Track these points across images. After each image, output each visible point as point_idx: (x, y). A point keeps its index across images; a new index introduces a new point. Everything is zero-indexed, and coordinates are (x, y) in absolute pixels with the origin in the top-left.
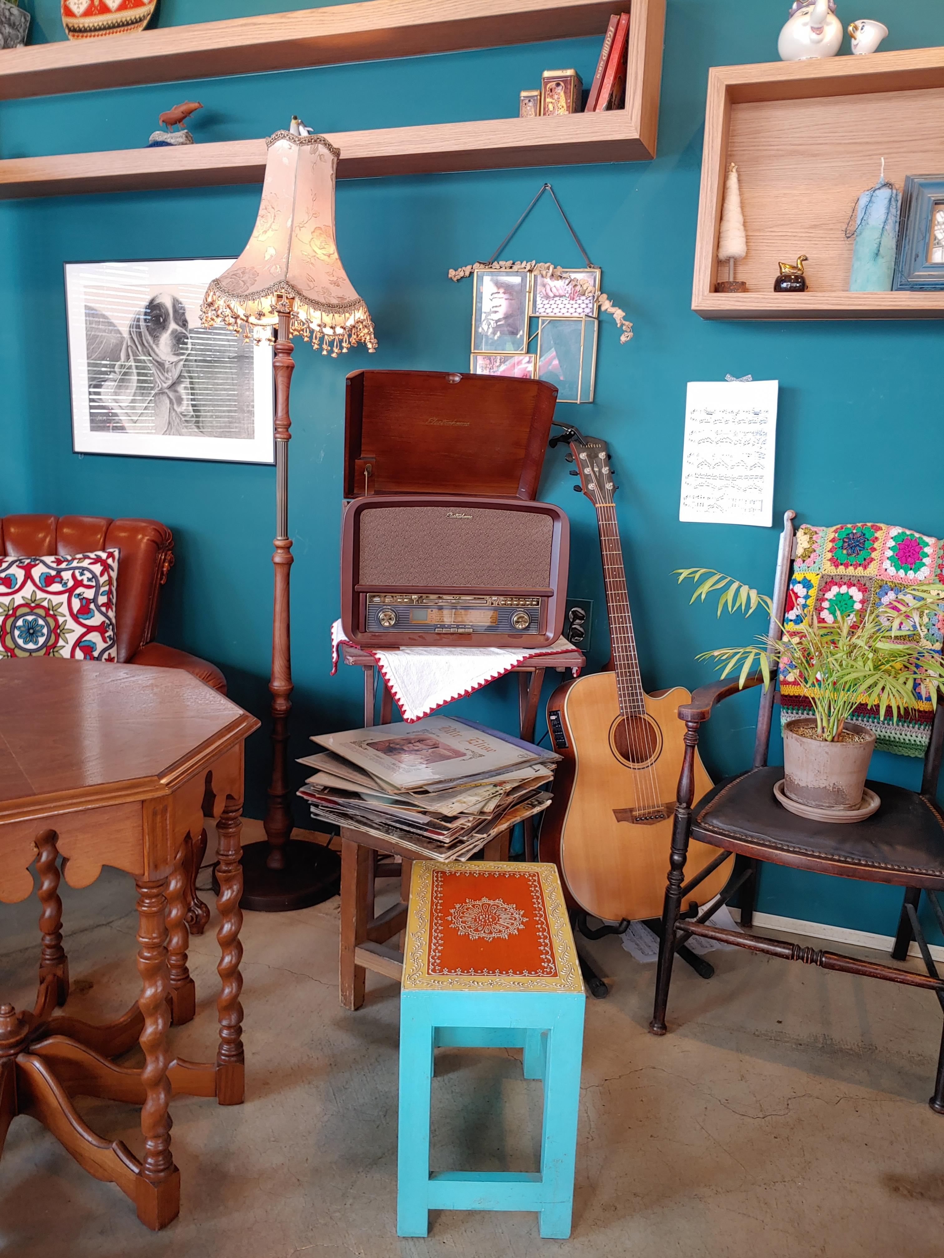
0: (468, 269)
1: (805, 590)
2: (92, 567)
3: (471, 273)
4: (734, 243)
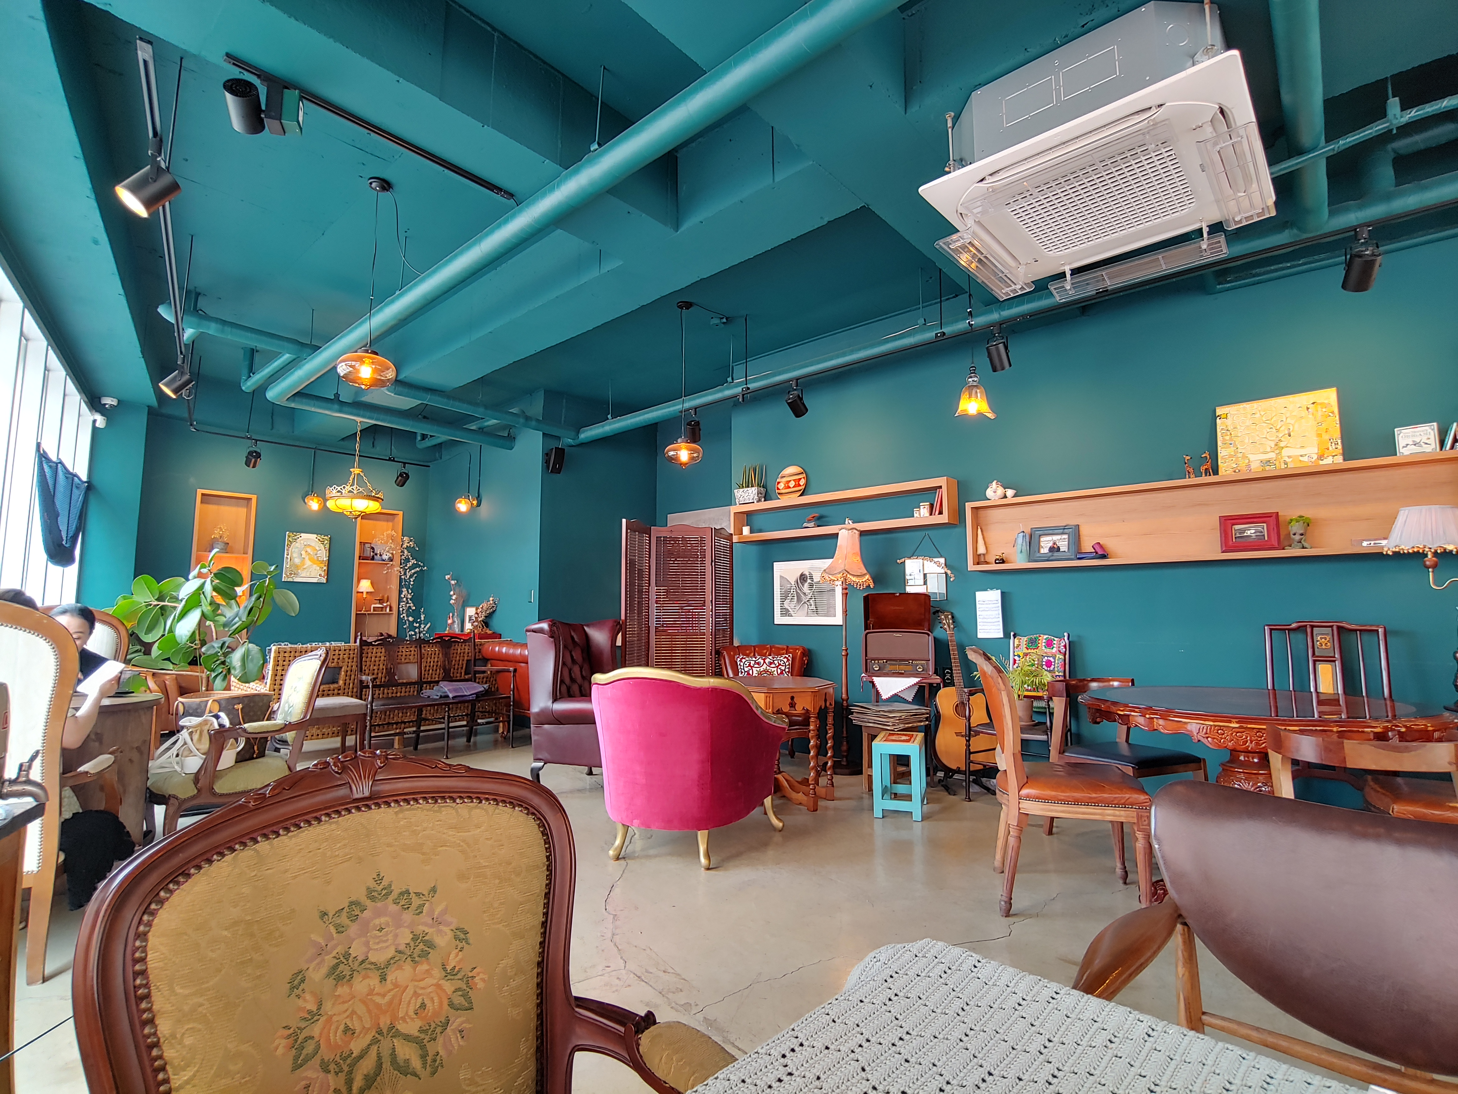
0: (903, 560)
1: (1019, 658)
2: (783, 660)
4: (981, 550)
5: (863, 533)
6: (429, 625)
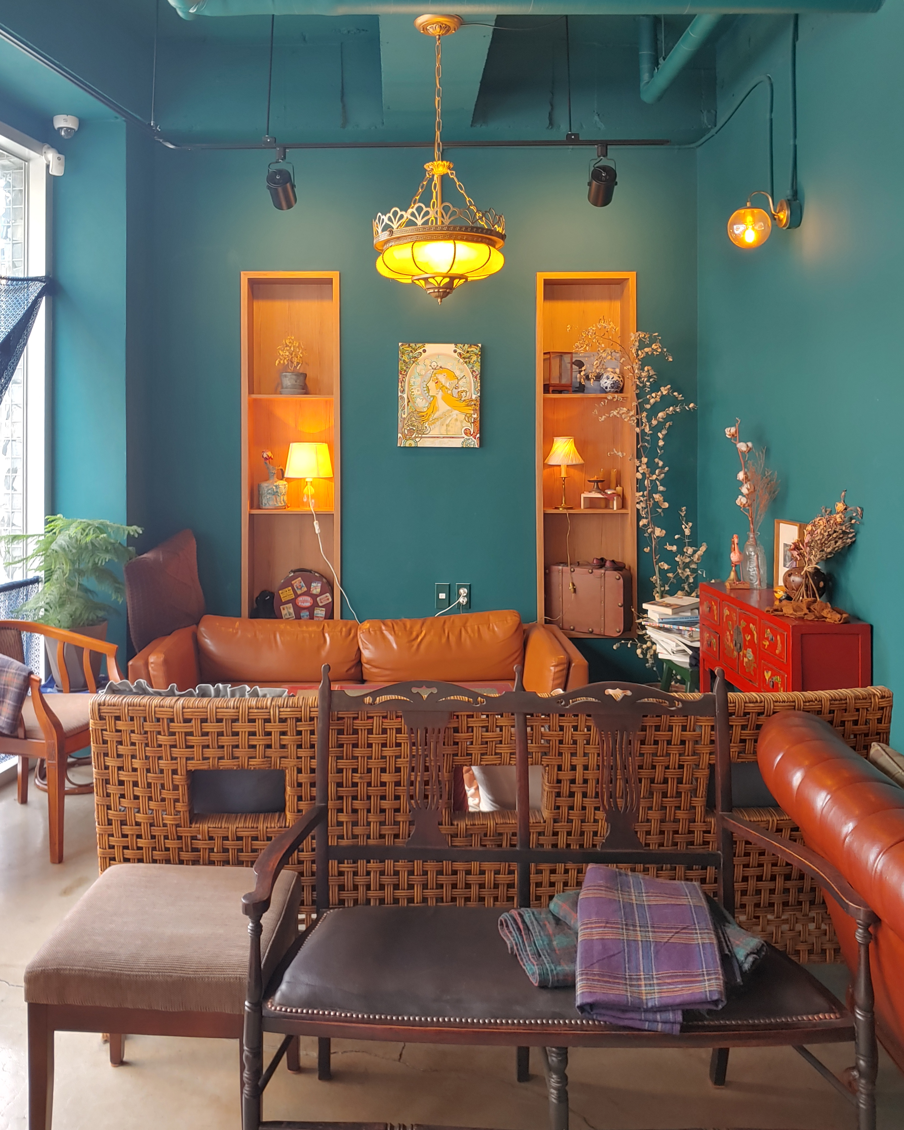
6: (703, 549)
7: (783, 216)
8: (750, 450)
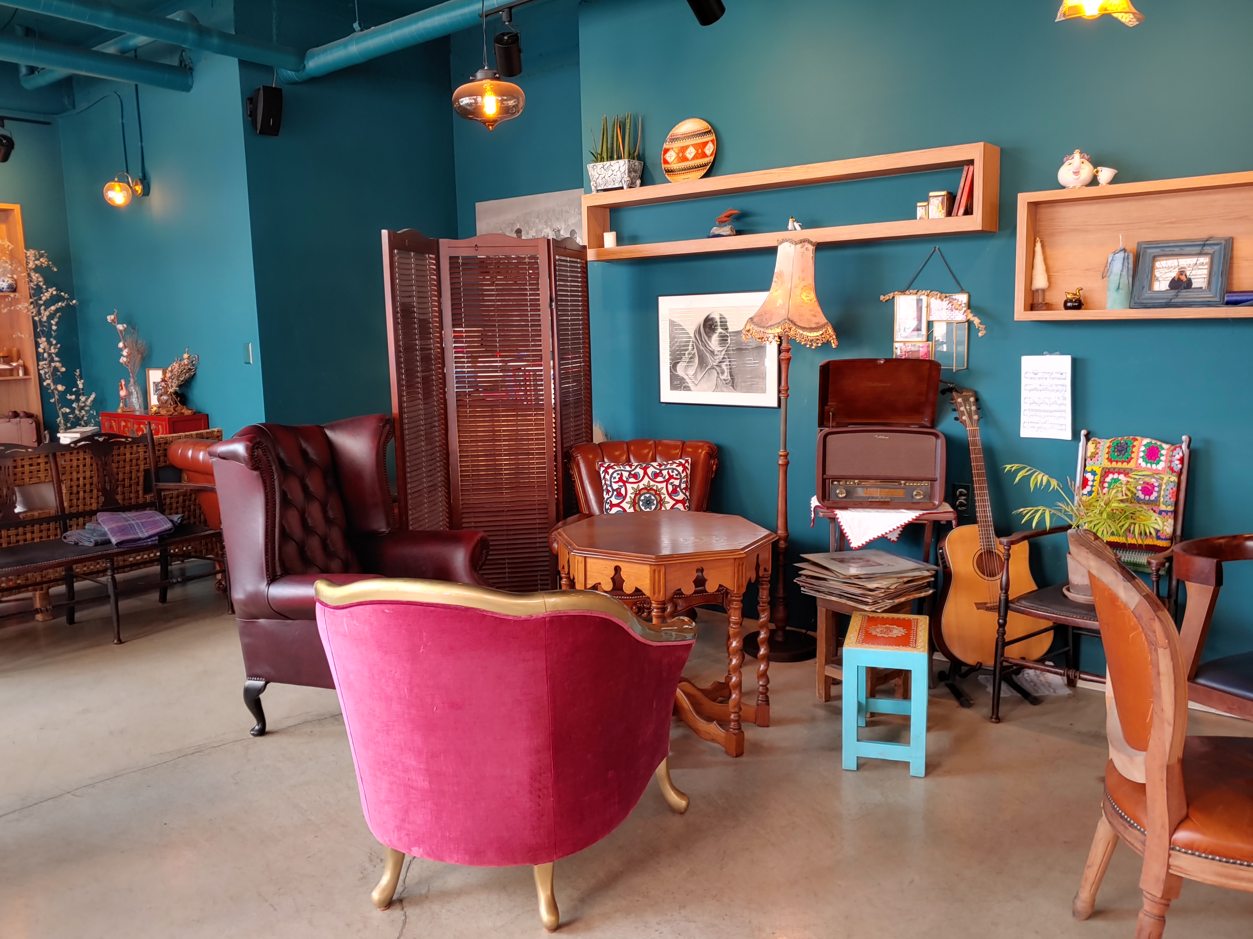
0: (891, 295)
1: (1093, 476)
2: (677, 468)
3: (893, 297)
4: (1040, 282)
5: (820, 247)
6: (93, 396)
7: (139, 188)
8: (125, 329)
